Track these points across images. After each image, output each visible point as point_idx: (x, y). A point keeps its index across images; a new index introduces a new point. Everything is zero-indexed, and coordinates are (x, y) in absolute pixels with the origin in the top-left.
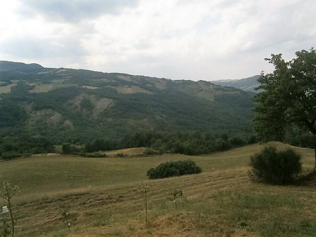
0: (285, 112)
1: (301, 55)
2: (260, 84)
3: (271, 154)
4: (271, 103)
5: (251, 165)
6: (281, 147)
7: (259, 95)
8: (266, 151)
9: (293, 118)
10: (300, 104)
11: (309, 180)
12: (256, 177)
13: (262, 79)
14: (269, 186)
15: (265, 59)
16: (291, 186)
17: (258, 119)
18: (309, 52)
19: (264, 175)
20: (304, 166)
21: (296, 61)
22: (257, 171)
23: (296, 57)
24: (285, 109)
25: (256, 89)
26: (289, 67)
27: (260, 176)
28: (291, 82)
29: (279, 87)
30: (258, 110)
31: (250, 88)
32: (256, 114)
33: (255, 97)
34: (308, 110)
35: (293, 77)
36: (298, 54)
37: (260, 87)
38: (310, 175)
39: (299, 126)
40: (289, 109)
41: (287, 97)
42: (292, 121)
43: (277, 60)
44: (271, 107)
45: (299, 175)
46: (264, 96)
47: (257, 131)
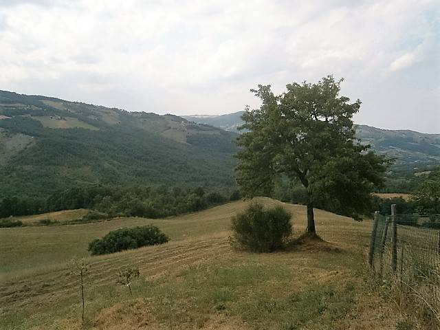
0: (274, 159)
1: (293, 88)
2: (244, 123)
3: (256, 212)
4: (258, 148)
5: (233, 228)
6: (269, 204)
7: (242, 136)
8: (251, 210)
9: (283, 167)
10: (291, 149)
11: (300, 244)
12: (239, 245)
13: (247, 116)
14: (255, 254)
15: (251, 90)
16: (281, 253)
17: (241, 168)
18: (302, 85)
19: (248, 241)
20: (295, 226)
21: (286, 96)
22: (240, 236)
23: (287, 92)
24: (274, 156)
25: (239, 129)
26: (279, 103)
27: (243, 243)
28: (281, 122)
29: (267, 127)
30: (241, 156)
31: (232, 128)
32: (240, 162)
33: (238, 139)
34: (300, 158)
35: (283, 115)
36: (289, 87)
37: (244, 127)
38: (303, 237)
39: (289, 177)
40: (278, 156)
41: (277, 141)
42: (283, 171)
43: (265, 92)
44: (258, 153)
45: (289, 238)
46: (249, 138)
47: (241, 184)
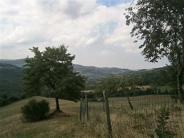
0: (40, 79)
1: (48, 49)
2: (26, 63)
3: (33, 104)
4: (33, 74)
5: (22, 112)
6: (39, 99)
7: (26, 69)
8: (31, 103)
9: (45, 82)
10: (48, 75)
11: (53, 115)
12: (25, 120)
13: (27, 60)
14: (33, 123)
15: (29, 49)
16: (45, 120)
17: (25, 84)
18: (52, 48)
19: (30, 117)
20: (51, 108)
21: (45, 52)
22: (26, 115)
23: (46, 50)
25: (24, 66)
26: (42, 55)
27: (27, 118)
28: (43, 63)
29: (37, 65)
30: (25, 78)
31: (20, 66)
32: (25, 81)
33: (23, 71)
34: (52, 78)
35: (44, 60)
36: (46, 48)
37: (26, 65)
38: (54, 112)
39: (48, 86)
40: (42, 78)
41: (42, 71)
42: (44, 84)
43: (36, 50)
44: (33, 77)
45: (49, 113)
46: (28, 71)
47: (25, 91)
